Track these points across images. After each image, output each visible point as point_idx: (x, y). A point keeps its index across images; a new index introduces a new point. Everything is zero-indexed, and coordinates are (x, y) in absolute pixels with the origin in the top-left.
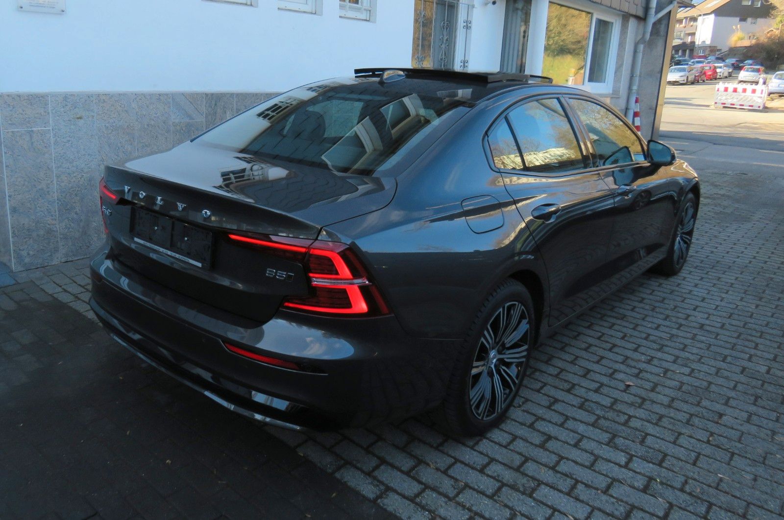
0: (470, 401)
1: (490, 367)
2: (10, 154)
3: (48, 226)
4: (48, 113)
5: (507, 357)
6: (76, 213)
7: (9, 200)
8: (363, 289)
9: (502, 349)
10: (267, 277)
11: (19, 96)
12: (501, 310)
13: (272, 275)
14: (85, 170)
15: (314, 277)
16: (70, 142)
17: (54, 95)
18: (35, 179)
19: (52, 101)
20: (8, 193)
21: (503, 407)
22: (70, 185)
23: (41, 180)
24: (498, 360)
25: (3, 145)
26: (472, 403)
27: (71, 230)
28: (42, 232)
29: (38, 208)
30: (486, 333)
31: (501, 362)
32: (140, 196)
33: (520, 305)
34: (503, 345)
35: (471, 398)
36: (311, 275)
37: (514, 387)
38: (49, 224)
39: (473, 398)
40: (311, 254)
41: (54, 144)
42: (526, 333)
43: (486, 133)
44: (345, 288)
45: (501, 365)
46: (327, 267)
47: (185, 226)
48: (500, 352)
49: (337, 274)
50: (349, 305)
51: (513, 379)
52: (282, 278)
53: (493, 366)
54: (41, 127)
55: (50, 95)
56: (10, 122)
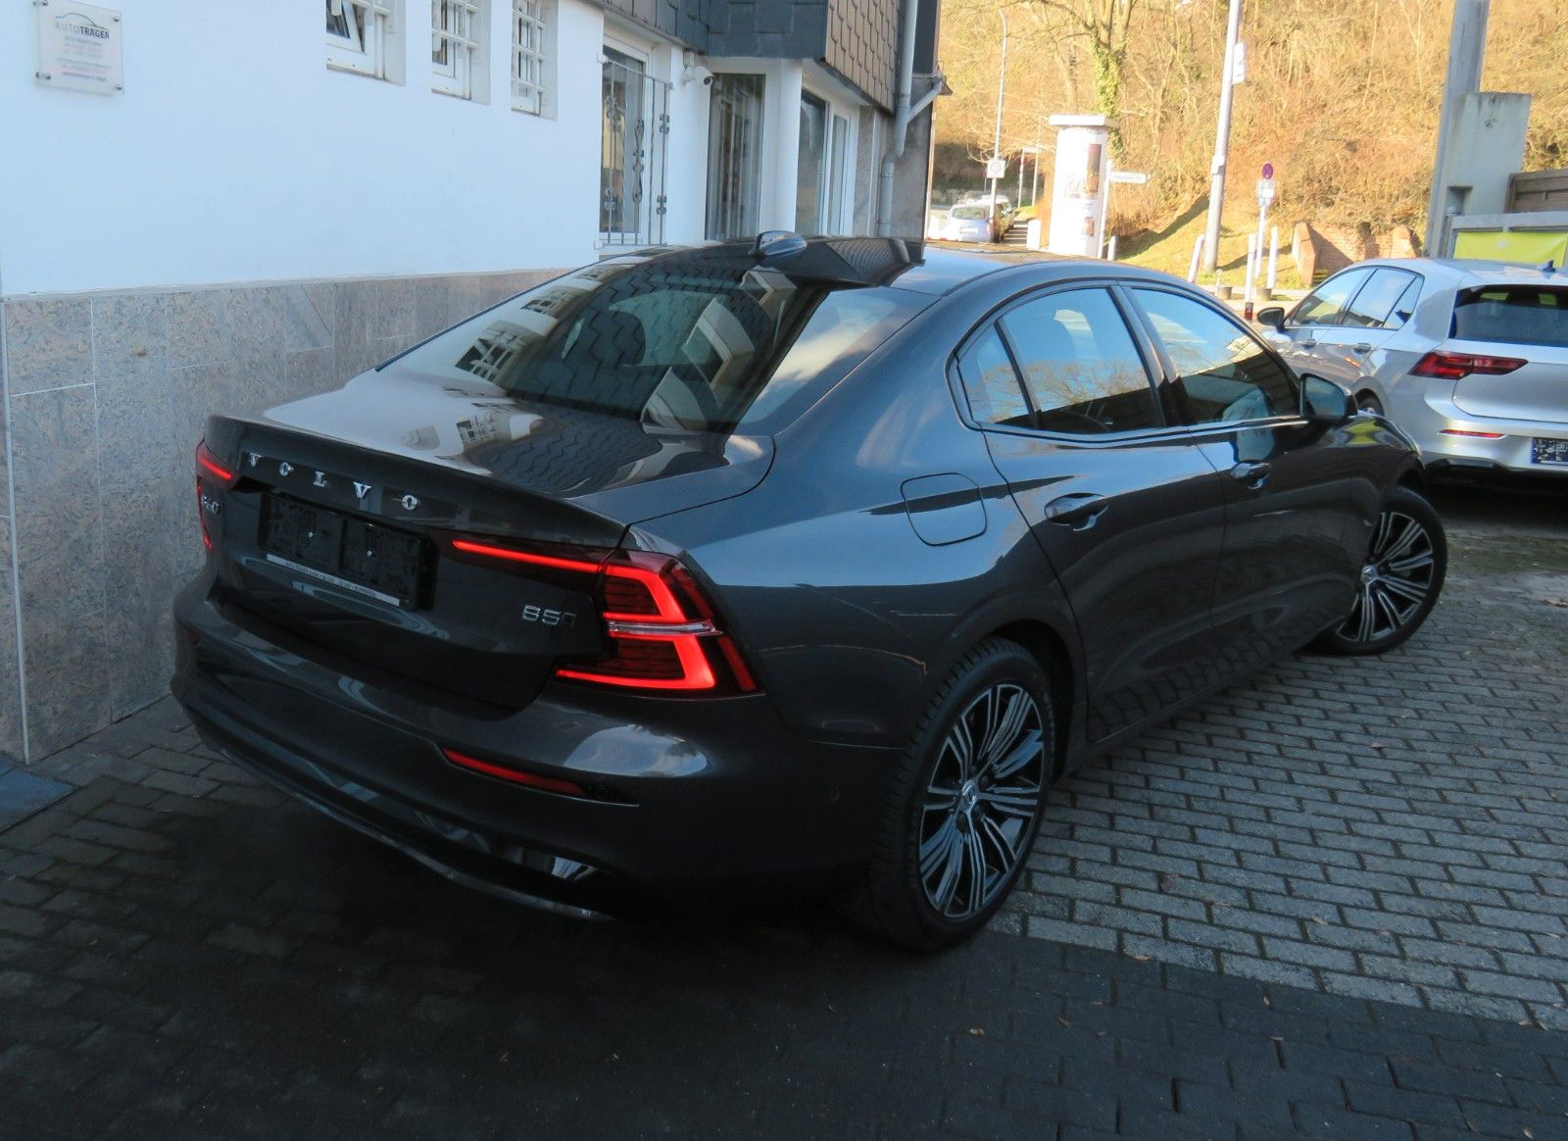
0: (919, 863)
1: (961, 812)
2: (24, 457)
3: (90, 634)
4: (90, 345)
5: (998, 797)
6: (137, 595)
7: (21, 577)
8: (707, 644)
9: (990, 780)
10: (525, 621)
11: (40, 305)
12: (989, 692)
13: (534, 617)
14: (151, 483)
15: (612, 620)
16: (127, 416)
17: (100, 298)
18: (68, 516)
19: (96, 315)
20: (19, 557)
21: (984, 901)
22: (127, 524)
23: (78, 517)
24: (980, 802)
25: (8, 434)
26: (923, 868)
27: (127, 636)
28: (78, 652)
29: (73, 590)
30: (957, 730)
31: (985, 807)
32: (282, 472)
33: (1027, 695)
34: (990, 773)
35: (922, 858)
36: (608, 615)
37: (1010, 866)
38: (91, 630)
39: (927, 857)
40: (609, 576)
41: (100, 423)
42: (1037, 758)
43: (955, 353)
44: (670, 639)
45: (984, 816)
46: (639, 600)
47: (368, 530)
48: (982, 788)
49: (658, 613)
50: (678, 673)
51: (1009, 850)
52: (554, 624)
53: (968, 813)
54: (78, 382)
55: (93, 299)
56: (23, 373)
